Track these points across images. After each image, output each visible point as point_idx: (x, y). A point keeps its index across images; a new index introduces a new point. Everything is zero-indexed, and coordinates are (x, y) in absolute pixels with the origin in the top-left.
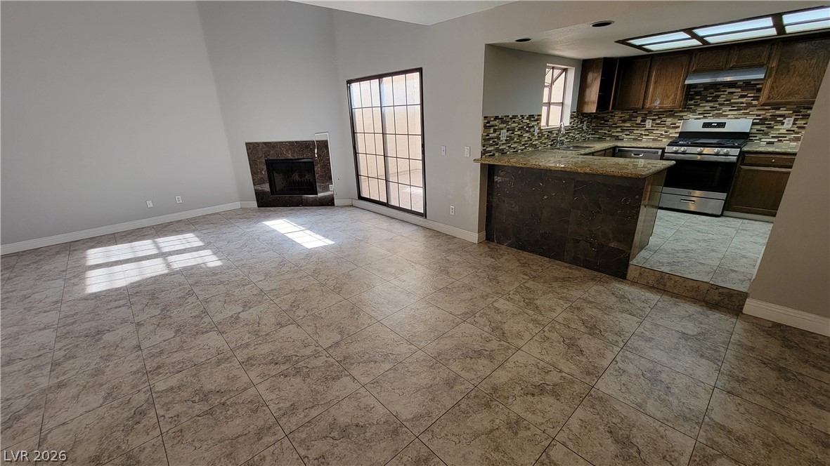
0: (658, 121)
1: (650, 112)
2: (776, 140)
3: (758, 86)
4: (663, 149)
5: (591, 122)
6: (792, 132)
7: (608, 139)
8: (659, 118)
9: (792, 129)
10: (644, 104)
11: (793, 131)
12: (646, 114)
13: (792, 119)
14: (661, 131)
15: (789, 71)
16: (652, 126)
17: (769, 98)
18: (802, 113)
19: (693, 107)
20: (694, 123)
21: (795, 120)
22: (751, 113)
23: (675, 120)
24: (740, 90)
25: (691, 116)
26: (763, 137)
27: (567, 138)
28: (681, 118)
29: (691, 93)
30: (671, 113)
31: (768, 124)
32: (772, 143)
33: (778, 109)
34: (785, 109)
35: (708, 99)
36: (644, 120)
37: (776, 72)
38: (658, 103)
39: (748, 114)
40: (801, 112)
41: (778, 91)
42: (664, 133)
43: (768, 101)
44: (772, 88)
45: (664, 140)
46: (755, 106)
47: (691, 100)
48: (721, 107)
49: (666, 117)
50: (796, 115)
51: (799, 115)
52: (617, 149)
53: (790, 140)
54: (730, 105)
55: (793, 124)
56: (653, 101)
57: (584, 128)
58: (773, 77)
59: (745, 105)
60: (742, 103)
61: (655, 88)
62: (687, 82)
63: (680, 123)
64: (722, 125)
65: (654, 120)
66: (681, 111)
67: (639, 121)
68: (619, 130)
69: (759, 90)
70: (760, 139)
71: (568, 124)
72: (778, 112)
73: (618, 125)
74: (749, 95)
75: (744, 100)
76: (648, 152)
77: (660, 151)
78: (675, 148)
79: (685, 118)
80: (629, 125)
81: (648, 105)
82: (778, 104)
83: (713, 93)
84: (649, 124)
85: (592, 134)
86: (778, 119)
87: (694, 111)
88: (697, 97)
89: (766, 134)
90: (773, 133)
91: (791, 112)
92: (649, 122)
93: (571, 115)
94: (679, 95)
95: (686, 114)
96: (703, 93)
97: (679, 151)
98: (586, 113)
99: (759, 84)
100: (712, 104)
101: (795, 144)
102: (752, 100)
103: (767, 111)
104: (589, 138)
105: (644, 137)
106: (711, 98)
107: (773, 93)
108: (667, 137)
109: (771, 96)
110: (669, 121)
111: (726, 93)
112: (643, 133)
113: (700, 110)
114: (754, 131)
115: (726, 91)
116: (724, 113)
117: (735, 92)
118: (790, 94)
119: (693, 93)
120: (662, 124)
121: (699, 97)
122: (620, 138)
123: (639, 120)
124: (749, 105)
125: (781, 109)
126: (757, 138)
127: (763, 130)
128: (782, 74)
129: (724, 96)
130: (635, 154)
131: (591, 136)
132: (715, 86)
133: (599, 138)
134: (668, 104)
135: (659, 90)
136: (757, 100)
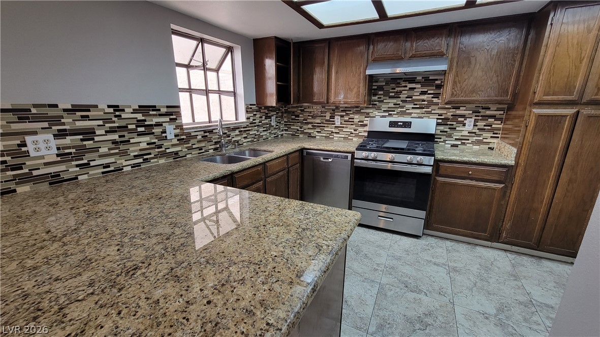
0: (347, 118)
1: (337, 108)
2: (459, 143)
3: (437, 82)
4: (353, 153)
5: (282, 117)
6: (474, 135)
7: (301, 136)
8: (347, 114)
9: (474, 131)
10: (328, 99)
11: (475, 133)
12: (333, 110)
13: (473, 120)
14: (350, 129)
15: (470, 63)
16: (341, 124)
17: (453, 94)
18: (481, 114)
19: (377, 103)
20: (380, 122)
21: (476, 121)
22: (433, 112)
23: (362, 118)
24: (420, 86)
25: (377, 114)
26: (447, 139)
27: (245, 138)
28: (367, 115)
29: (374, 87)
30: (357, 109)
31: (450, 125)
32: (456, 146)
33: (458, 108)
34: (464, 108)
35: (391, 94)
36: (332, 117)
37: (457, 64)
38: (342, 96)
39: (430, 113)
40: (480, 112)
41: (461, 87)
42: (353, 132)
43: (453, 99)
44: (455, 83)
45: (355, 139)
46: (437, 104)
47: (375, 95)
48: (403, 104)
49: (353, 113)
50: (476, 116)
51: (479, 116)
52: (305, 151)
53: (473, 143)
54: (413, 102)
55: (474, 125)
56: (337, 95)
57: (273, 123)
58: (454, 70)
59: (426, 103)
60: (424, 101)
61: (337, 79)
62: (368, 72)
63: (367, 121)
64: (407, 125)
65: (342, 116)
66: (367, 108)
67: (328, 118)
68: (310, 126)
69: (439, 87)
70: (445, 141)
71: (244, 120)
72: (458, 112)
73: (309, 121)
74: (429, 92)
75: (424, 97)
76: (337, 156)
77: (350, 155)
78: (364, 154)
79: (371, 115)
80: (318, 121)
81: (332, 100)
82: (458, 102)
83: (395, 89)
84: (338, 120)
85: (286, 130)
86: (460, 119)
87: (379, 109)
88: (380, 93)
89: (450, 136)
90: (457, 135)
91: (471, 112)
92: (338, 119)
93: (247, 108)
94: (363, 89)
95: (371, 111)
96: (386, 88)
97: (370, 158)
98: (269, 107)
99: (437, 80)
100: (395, 101)
101: (478, 147)
102: (432, 97)
103: (448, 110)
104: (282, 135)
105: (335, 135)
106: (393, 94)
107: (456, 89)
108: (357, 136)
109: (455, 93)
110: (357, 118)
111: (407, 89)
112: (334, 130)
113: (384, 107)
114: (438, 132)
115: (406, 86)
116: (407, 111)
117: (415, 88)
118: (473, 92)
119: (376, 87)
120: (350, 121)
121: (382, 92)
122: (312, 135)
123: (328, 116)
124: (431, 103)
125: (461, 108)
126: (442, 140)
127: (447, 132)
128: (463, 67)
129: (406, 92)
130: (324, 158)
131: (284, 132)
132: (395, 80)
133: (292, 135)
134: (352, 99)
135: (341, 81)
136: (438, 97)
